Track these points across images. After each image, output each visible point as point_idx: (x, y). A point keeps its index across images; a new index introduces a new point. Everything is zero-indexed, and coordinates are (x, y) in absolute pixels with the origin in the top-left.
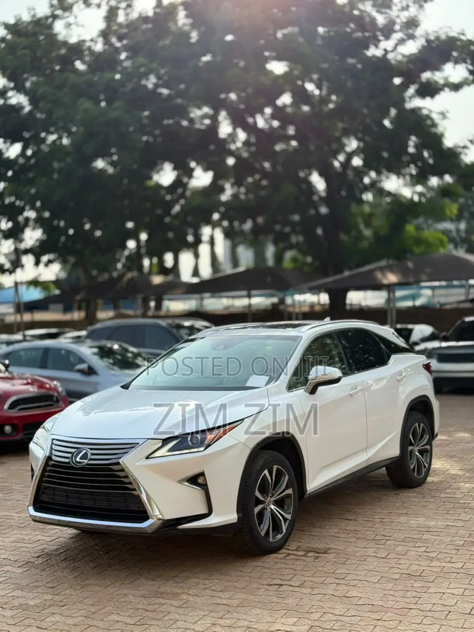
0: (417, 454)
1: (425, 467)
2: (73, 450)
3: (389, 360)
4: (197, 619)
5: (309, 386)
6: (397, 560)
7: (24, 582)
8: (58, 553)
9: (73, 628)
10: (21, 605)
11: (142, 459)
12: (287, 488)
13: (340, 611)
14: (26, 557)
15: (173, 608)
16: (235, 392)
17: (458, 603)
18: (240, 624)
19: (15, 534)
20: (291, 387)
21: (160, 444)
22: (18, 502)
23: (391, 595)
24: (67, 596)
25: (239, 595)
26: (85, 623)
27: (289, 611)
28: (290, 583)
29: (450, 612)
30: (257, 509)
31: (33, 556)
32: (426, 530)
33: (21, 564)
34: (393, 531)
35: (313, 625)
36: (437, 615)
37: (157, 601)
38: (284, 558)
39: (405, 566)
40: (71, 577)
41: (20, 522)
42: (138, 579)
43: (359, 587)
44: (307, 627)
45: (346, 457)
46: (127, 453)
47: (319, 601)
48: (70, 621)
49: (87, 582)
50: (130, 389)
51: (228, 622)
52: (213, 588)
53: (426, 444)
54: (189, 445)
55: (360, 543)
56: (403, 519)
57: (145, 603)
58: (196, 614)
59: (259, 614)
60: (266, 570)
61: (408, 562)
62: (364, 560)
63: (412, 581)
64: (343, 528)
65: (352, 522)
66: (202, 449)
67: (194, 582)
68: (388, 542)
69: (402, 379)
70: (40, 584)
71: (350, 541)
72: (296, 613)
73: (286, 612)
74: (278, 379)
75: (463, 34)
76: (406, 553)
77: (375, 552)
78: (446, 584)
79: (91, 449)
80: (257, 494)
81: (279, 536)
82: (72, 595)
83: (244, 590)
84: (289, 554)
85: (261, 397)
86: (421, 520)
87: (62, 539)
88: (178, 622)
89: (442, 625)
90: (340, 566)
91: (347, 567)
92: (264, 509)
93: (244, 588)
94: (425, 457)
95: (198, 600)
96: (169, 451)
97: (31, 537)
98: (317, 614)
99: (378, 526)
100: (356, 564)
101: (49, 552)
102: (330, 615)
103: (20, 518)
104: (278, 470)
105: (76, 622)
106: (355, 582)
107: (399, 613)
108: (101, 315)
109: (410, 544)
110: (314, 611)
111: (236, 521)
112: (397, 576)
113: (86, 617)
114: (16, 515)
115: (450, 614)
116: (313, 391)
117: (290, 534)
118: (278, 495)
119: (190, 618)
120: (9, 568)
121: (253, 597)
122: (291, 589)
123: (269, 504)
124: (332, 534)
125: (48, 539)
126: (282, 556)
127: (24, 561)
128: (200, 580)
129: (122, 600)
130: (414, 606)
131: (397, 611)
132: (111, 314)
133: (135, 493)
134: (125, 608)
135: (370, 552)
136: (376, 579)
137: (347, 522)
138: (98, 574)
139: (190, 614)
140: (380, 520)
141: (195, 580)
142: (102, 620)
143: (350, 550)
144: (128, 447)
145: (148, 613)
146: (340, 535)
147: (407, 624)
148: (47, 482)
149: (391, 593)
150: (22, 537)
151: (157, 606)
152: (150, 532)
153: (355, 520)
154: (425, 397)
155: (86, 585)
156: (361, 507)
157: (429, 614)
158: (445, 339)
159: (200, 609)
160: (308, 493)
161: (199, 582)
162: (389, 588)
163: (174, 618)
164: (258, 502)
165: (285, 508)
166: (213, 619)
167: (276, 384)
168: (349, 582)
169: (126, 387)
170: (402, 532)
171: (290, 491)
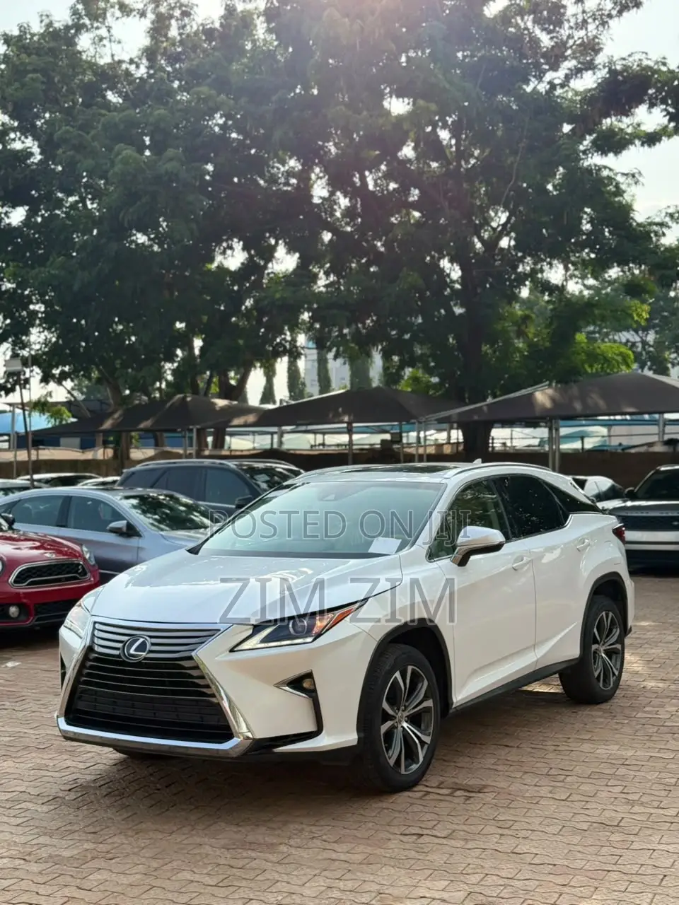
0: (603, 655)
1: (614, 674)
2: (125, 638)
3: (566, 520)
4: (304, 879)
5: (458, 554)
6: (584, 803)
7: (53, 825)
8: (98, 784)
9: (129, 889)
10: (50, 856)
11: (223, 653)
12: (426, 698)
13: (509, 872)
14: (53, 791)
15: (269, 864)
16: (352, 561)
17: (676, 863)
18: (367, 887)
19: (34, 758)
20: (432, 555)
21: (250, 632)
22: (33, 714)
23: (579, 852)
24: (116, 845)
25: (361, 848)
26: (145, 882)
27: (436, 871)
28: (435, 833)
29: (665, 876)
30: (384, 728)
31: (63, 788)
32: (621, 763)
33: (46, 799)
34: (575, 763)
35: (472, 890)
36: (647, 879)
37: (245, 855)
38: (421, 798)
39: (596, 813)
40: (119, 818)
41: (38, 741)
42: (215, 823)
43: (532, 840)
44: (462, 895)
45: (505, 658)
46: (203, 643)
47: (476, 858)
48: (124, 880)
49: (144, 826)
50: (200, 554)
51: (350, 885)
52: (324, 837)
53: (616, 642)
54: (290, 634)
55: (529, 779)
56: (586, 747)
57: (229, 856)
58: (302, 872)
59: (393, 875)
60: (397, 815)
61: (600, 807)
62: (537, 803)
63: (608, 834)
64: (503, 758)
65: (514, 750)
66: (309, 640)
67: (297, 829)
68: (569, 779)
69: (585, 548)
70: (76, 827)
71: (513, 775)
72: (445, 873)
73: (431, 871)
74: (414, 544)
75: (664, 64)
76: (596, 793)
77: (550, 792)
78: (656, 838)
79: (151, 637)
80: (385, 705)
81: (414, 767)
82: (123, 844)
83: (369, 842)
84: (428, 793)
85: (390, 567)
86: (614, 749)
87: (101, 767)
88: (278, 884)
89: (655, 894)
90: (502, 810)
91: (512, 811)
92: (393, 727)
93: (368, 838)
94: (613, 661)
95: (305, 854)
96: (263, 641)
97: (57, 762)
98: (476, 875)
99: (551, 756)
100: (525, 808)
101: (84, 784)
102: (495, 878)
103: (38, 737)
104: (413, 672)
105: (133, 882)
106: (524, 833)
107: (593, 877)
108: (136, 454)
109: (598, 782)
110: (470, 871)
111: (355, 743)
112: (585, 826)
113: (145, 874)
114: (32, 731)
115: (667, 878)
116: (463, 562)
117: (429, 764)
118: (413, 708)
119: (295, 878)
120: (29, 805)
121: (382, 850)
122: (436, 840)
123: (400, 722)
124: (488, 766)
125: (81, 766)
126: (419, 794)
127: (49, 796)
128: (304, 826)
129: (196, 851)
130: (615, 868)
131: (589, 874)
132: (150, 452)
133: (214, 700)
134: (200, 863)
135: (544, 791)
136: (556, 829)
137: (507, 749)
138: (158, 815)
139: (295, 873)
140: (554, 748)
141: (297, 826)
142: (169, 879)
143: (513, 788)
144: (204, 635)
145: (235, 870)
146: (500, 768)
147: (604, 890)
148: (86, 683)
149: (579, 848)
150: (44, 762)
151: (247, 861)
152: (235, 756)
153: (518, 747)
154: (616, 574)
155: (141, 831)
156: (526, 729)
157: (635, 878)
158: (633, 496)
159: (309, 867)
160: (454, 706)
161: (303, 829)
162: (575, 841)
163: (271, 878)
164: (386, 717)
165: (423, 727)
166: (328, 880)
167: (412, 549)
168: (517, 832)
169: (194, 551)
170: (586, 764)
171: (429, 703)
